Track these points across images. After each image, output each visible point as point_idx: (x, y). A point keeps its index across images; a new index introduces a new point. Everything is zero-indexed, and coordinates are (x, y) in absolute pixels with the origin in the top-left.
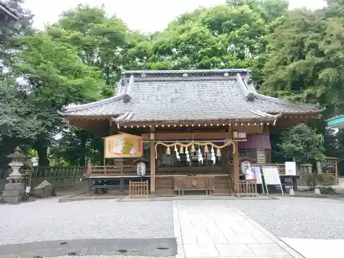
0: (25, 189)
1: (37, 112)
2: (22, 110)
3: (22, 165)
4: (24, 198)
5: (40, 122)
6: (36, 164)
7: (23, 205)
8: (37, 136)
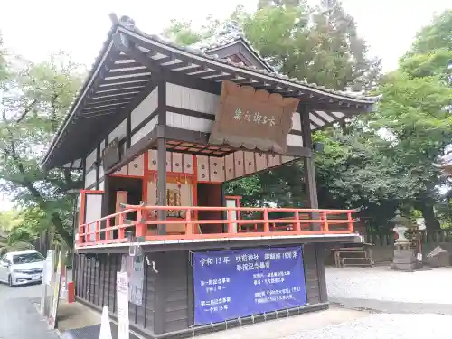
0: (416, 255)
1: (409, 168)
2: (394, 169)
3: (406, 229)
4: (418, 266)
5: (416, 179)
6: (422, 227)
7: (418, 273)
8: (415, 195)
